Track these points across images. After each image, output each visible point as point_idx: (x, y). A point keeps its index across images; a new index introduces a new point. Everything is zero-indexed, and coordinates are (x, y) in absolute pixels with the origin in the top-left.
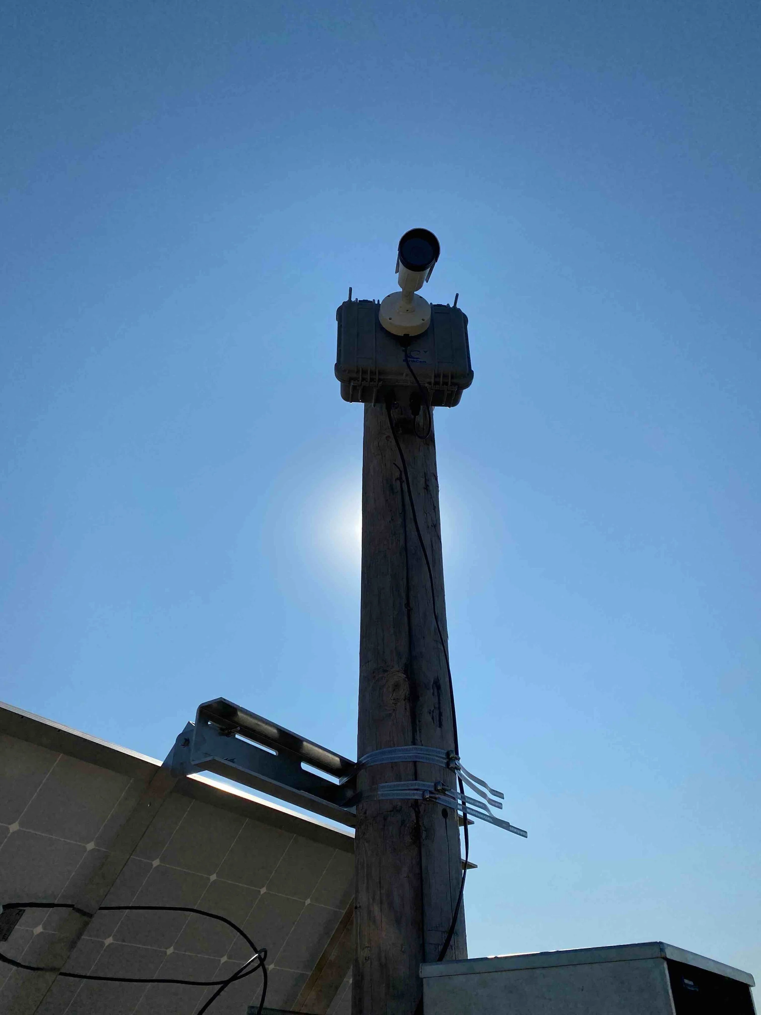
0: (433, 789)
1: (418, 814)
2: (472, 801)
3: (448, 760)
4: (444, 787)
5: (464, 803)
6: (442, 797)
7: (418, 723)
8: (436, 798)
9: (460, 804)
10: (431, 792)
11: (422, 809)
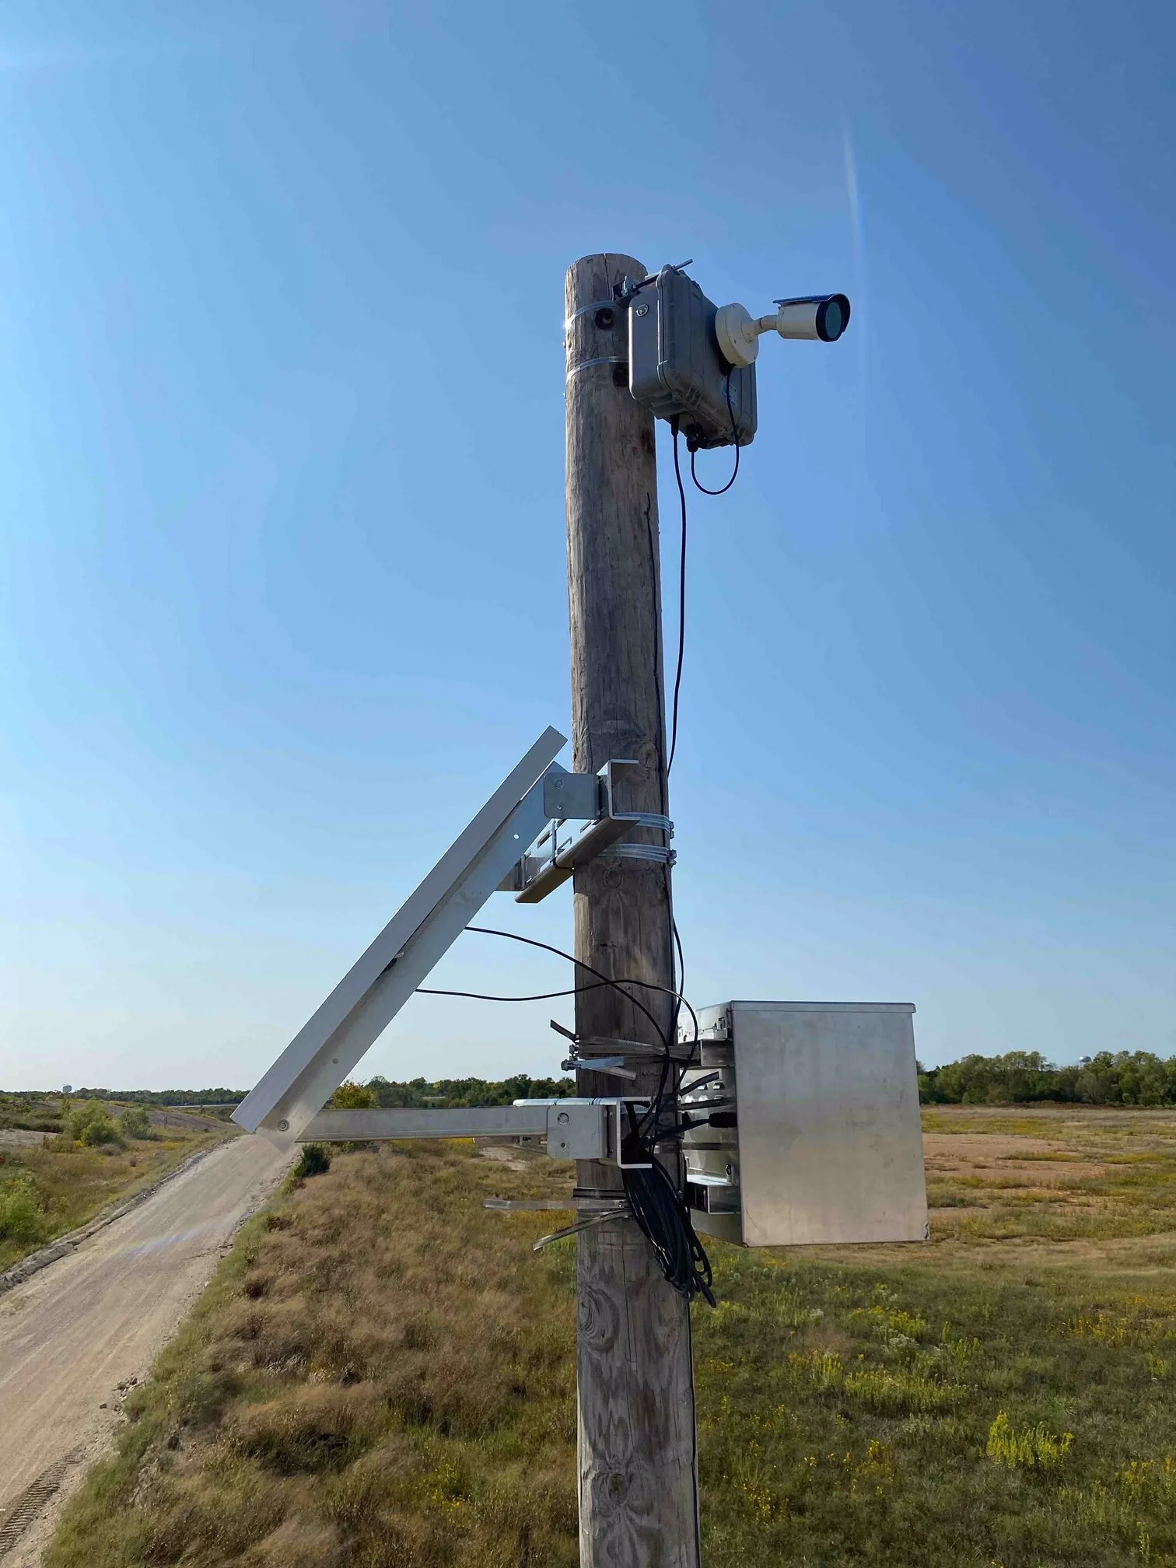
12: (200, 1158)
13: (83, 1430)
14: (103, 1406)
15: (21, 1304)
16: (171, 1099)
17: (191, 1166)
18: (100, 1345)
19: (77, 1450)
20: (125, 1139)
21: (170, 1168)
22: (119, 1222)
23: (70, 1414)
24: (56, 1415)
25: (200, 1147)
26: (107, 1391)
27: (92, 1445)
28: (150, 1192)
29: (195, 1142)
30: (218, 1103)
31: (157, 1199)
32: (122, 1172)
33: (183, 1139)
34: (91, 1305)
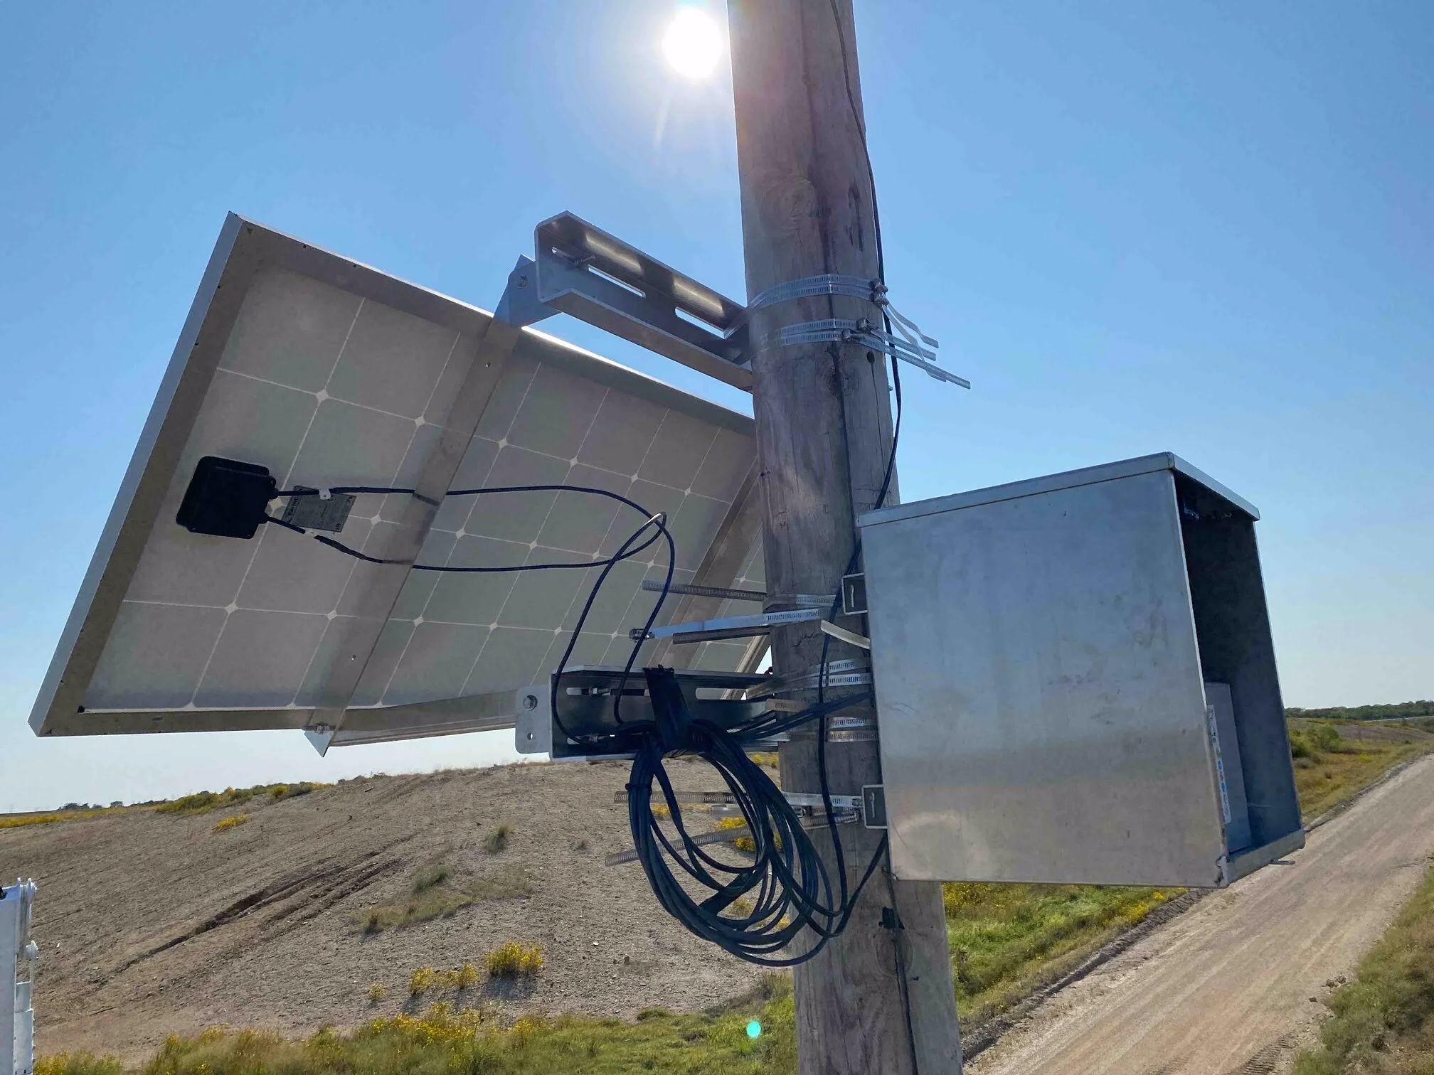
0: (854, 328)
1: (836, 359)
2: (902, 344)
3: (872, 292)
4: (869, 325)
5: (892, 345)
6: (867, 337)
7: (831, 245)
8: (859, 339)
9: (888, 347)
10: (852, 332)
11: (841, 353)
12: (1400, 769)
13: (1294, 1019)
14: (1313, 1000)
15: (1231, 899)
16: (1367, 713)
17: (1390, 777)
18: (1306, 944)
19: (1289, 1035)
20: (1320, 754)
21: (1367, 780)
22: (1319, 831)
23: (1282, 1003)
24: (1269, 1001)
25: (1398, 758)
26: (1316, 987)
27: (1303, 1034)
28: (1348, 803)
29: (1393, 754)
30: (1421, 715)
31: (1358, 809)
32: (1319, 784)
33: (1380, 752)
34: (1295, 907)
